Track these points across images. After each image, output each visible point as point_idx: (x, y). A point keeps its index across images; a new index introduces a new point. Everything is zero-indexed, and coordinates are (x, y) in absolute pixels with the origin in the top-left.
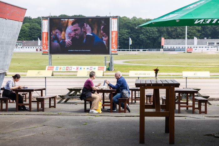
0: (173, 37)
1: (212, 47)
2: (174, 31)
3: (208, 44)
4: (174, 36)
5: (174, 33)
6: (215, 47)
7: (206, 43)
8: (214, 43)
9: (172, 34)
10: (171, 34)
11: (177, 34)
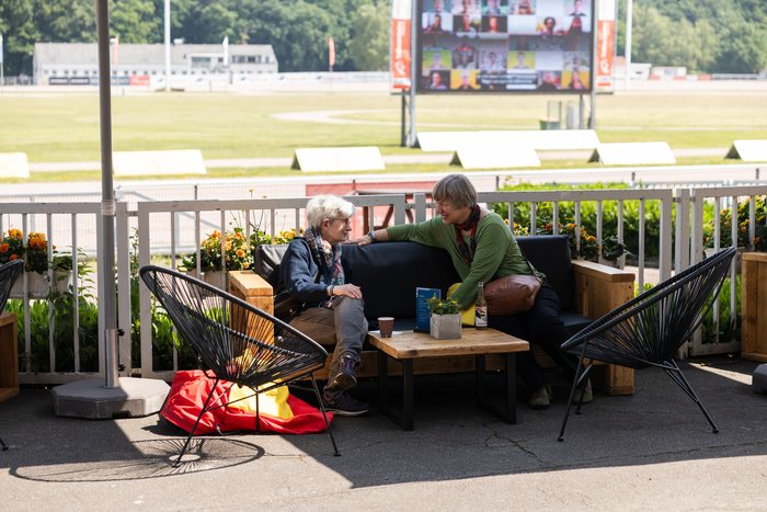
0: (61, 35)
1: (204, 73)
2: (62, 14)
3: (190, 61)
4: (64, 31)
5: (62, 23)
6: (213, 72)
7: (185, 57)
8: (208, 59)
9: (54, 26)
10: (51, 24)
11: (72, 26)
